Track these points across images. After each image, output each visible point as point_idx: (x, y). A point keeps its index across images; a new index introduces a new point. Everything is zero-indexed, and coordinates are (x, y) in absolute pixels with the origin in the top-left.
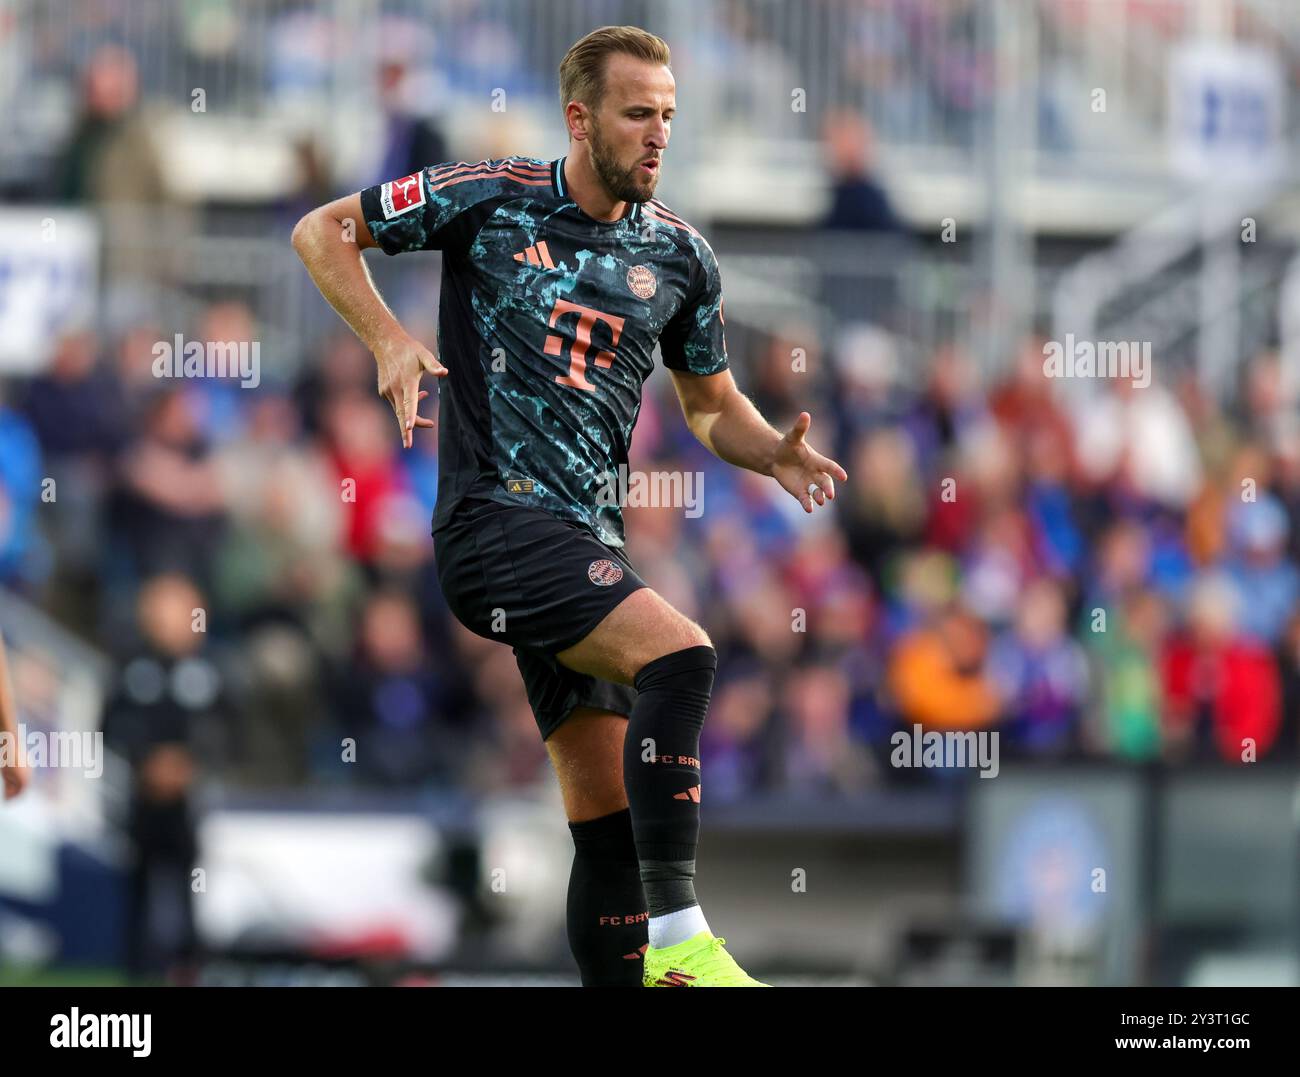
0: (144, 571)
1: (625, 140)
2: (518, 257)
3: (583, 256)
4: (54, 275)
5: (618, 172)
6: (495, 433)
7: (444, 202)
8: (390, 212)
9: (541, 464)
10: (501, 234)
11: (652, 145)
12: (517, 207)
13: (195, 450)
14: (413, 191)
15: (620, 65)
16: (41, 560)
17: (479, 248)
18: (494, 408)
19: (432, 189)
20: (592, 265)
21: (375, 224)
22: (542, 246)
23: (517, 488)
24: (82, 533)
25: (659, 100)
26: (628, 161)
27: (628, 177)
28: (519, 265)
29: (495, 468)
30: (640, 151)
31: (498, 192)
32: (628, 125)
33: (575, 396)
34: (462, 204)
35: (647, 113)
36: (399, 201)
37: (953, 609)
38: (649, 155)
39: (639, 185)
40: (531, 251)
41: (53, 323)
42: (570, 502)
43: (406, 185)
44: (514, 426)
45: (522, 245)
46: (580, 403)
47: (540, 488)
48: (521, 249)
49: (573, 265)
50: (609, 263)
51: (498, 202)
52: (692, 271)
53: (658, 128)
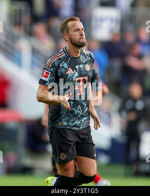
2: (67, 73)
3: (77, 67)
20: (79, 68)
22: (70, 69)
28: (68, 74)
40: (68, 71)
45: (67, 70)
48: (67, 71)
49: (76, 69)
50: (81, 66)
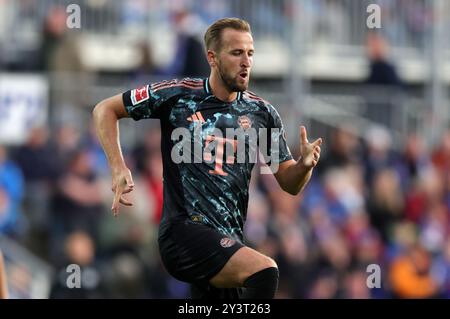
0: (68, 230)
1: (232, 65)
2: (189, 119)
3: (217, 115)
4: (29, 102)
5: (230, 79)
6: (186, 196)
7: (157, 97)
8: (135, 102)
9: (206, 209)
10: (181, 110)
11: (245, 66)
12: (188, 99)
13: (90, 178)
14: (144, 93)
15: (228, 33)
16: (24, 226)
17: (173, 117)
18: (184, 185)
19: (152, 92)
20: (221, 118)
21: (128, 108)
23: (196, 219)
24: (41, 213)
25: (245, 47)
26: (233, 74)
27: (234, 80)
28: (190, 122)
29: (186, 211)
30: (239, 69)
31: (179, 92)
32: (233, 58)
33: (218, 178)
34: (164, 98)
35: (241, 52)
36: (138, 97)
37: (416, 246)
38: (243, 70)
39: (240, 84)
40: (194, 116)
41: (29, 123)
42: (218, 226)
43: (141, 91)
44: (193, 193)
45: (190, 113)
46: (221, 182)
47: (206, 220)
48: (190, 116)
49: (213, 119)
50: (229, 116)
51: (180, 96)
52: (267, 117)
53: (246, 59)
